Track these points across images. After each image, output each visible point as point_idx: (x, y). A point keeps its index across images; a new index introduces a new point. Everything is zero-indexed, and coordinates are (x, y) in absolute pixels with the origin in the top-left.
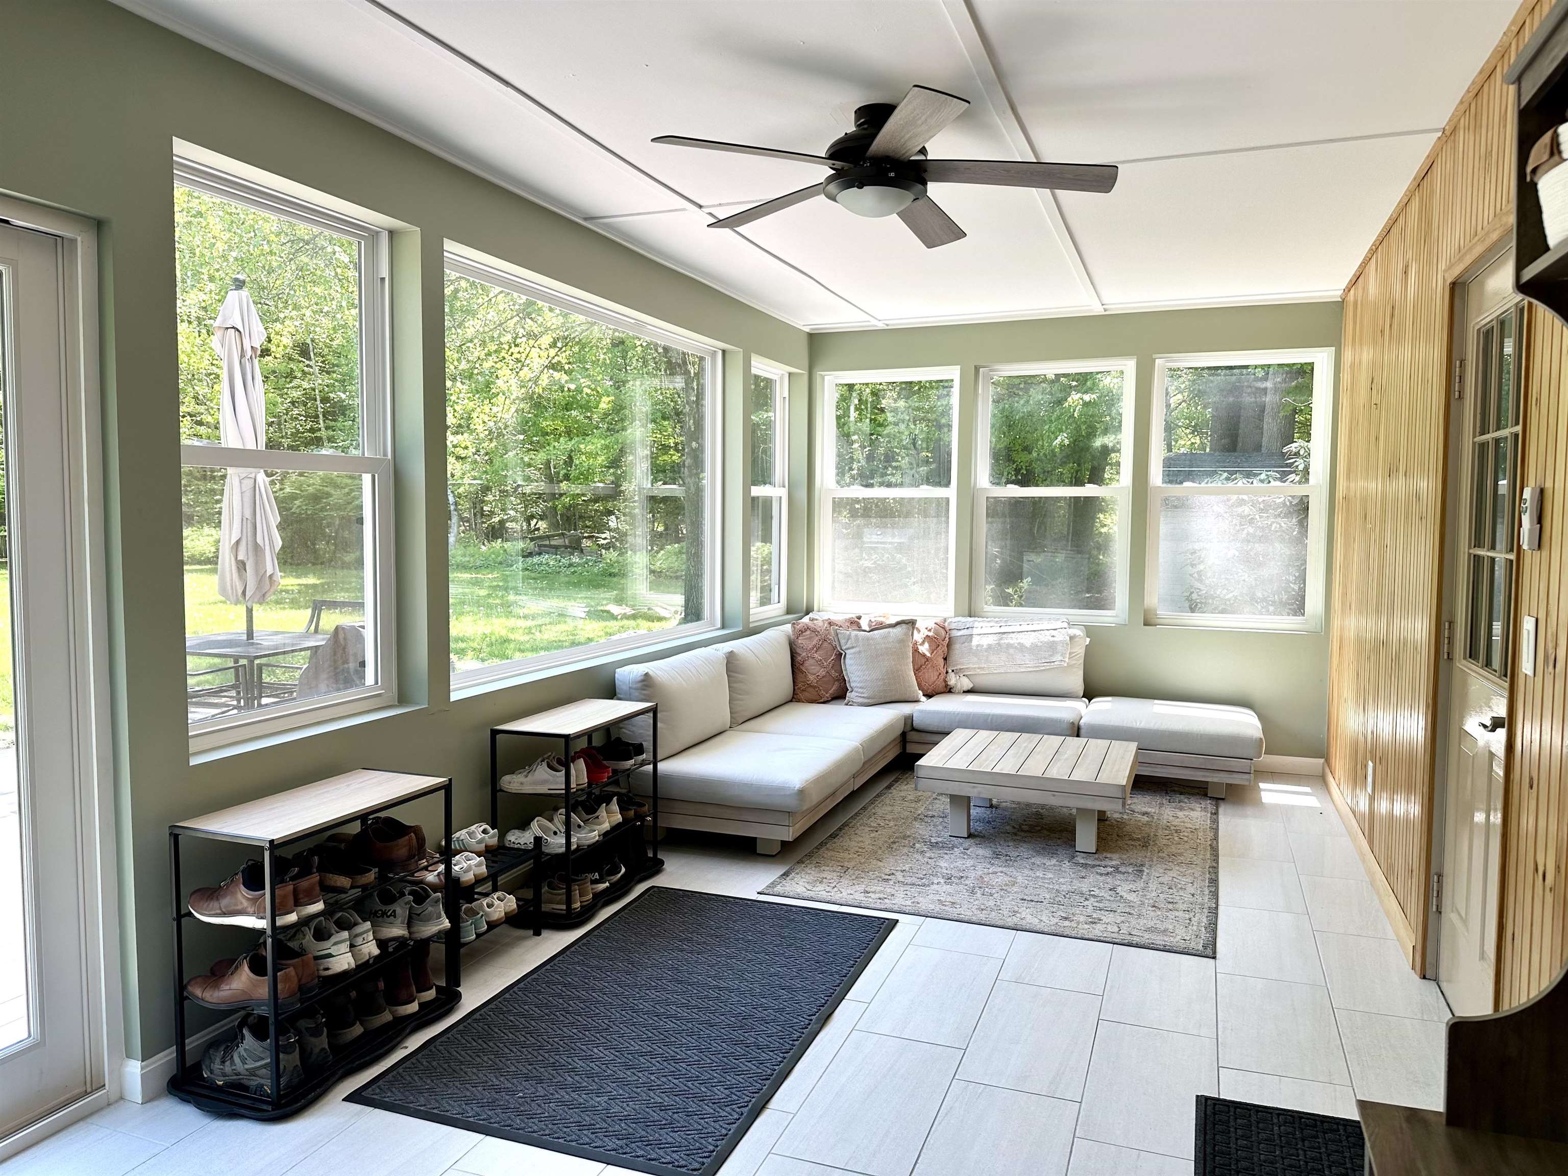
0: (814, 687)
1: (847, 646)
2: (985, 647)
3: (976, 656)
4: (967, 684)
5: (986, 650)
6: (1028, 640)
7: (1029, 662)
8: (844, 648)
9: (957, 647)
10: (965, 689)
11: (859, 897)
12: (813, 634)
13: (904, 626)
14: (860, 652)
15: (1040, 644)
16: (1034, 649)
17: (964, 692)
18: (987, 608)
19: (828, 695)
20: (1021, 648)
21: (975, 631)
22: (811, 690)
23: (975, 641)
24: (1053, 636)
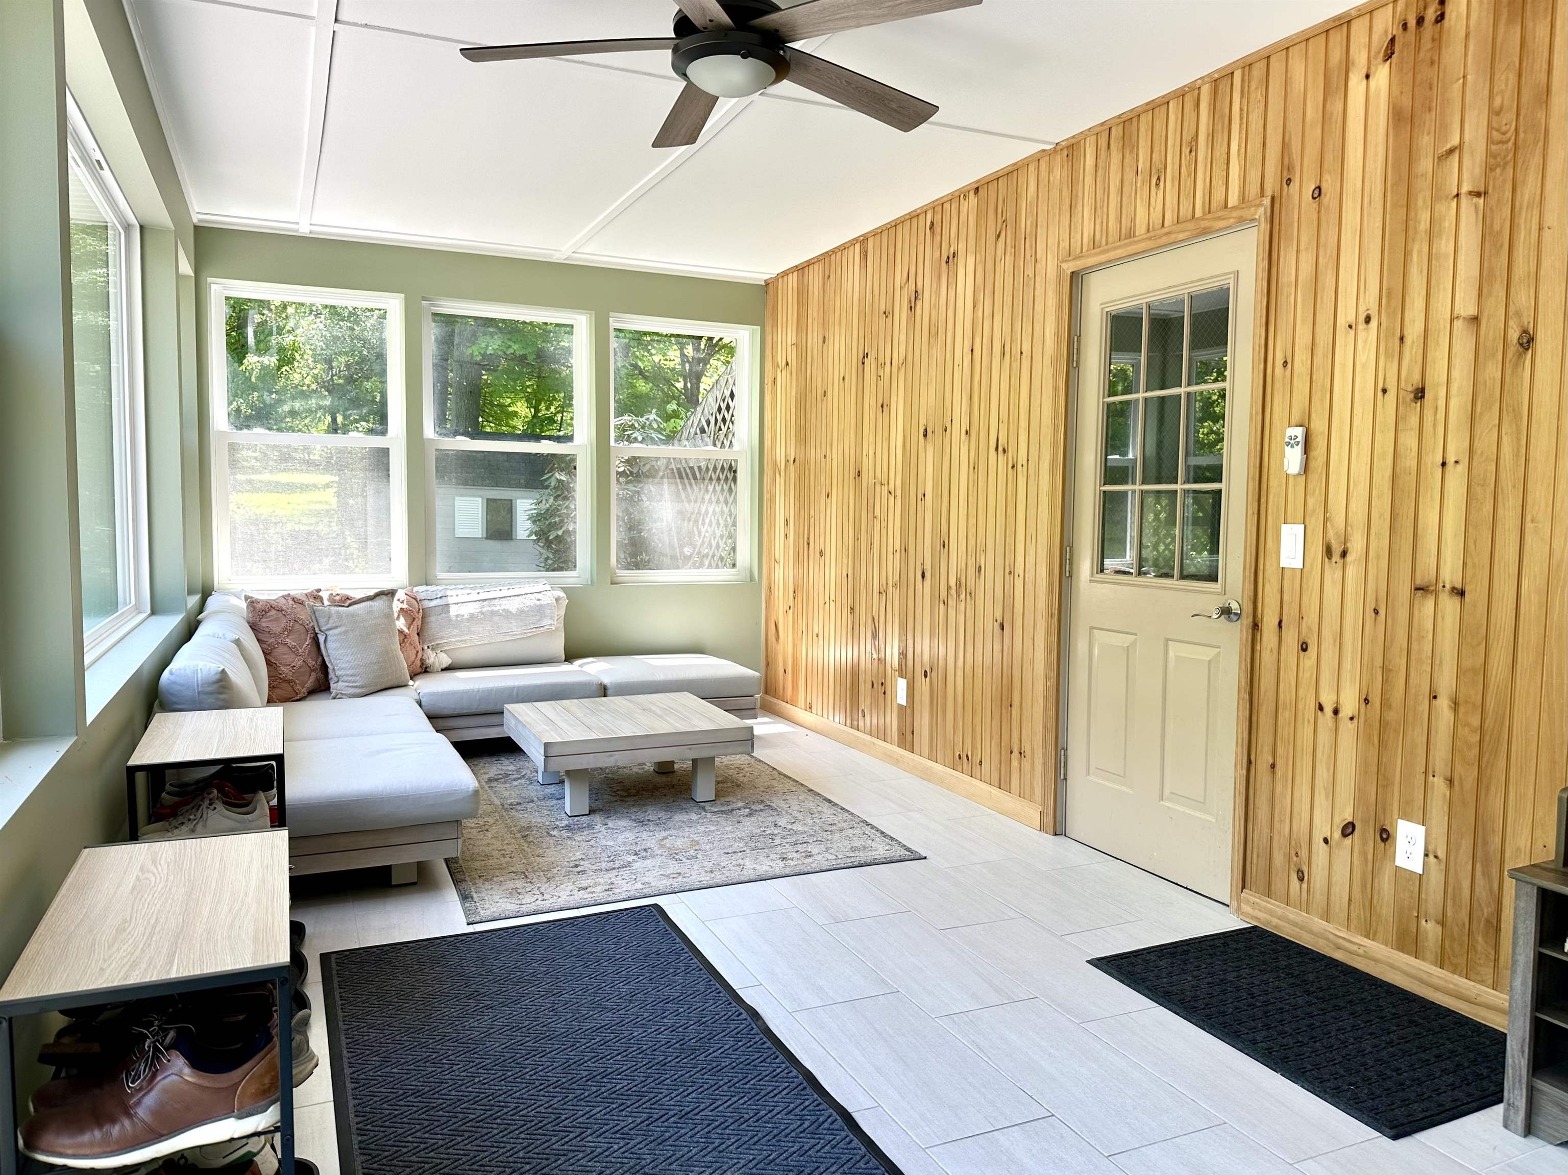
0: (289, 682)
1: (329, 626)
2: (466, 616)
3: (456, 628)
4: (446, 661)
5: (468, 620)
6: (513, 605)
7: (516, 628)
8: (323, 629)
9: (433, 619)
10: (444, 666)
11: (580, 896)
12: (280, 614)
13: (384, 597)
14: (346, 632)
15: (526, 609)
16: (521, 614)
17: (442, 670)
18: (442, 575)
19: (304, 690)
20: (507, 614)
21: (450, 600)
22: (284, 685)
23: (454, 611)
24: (539, 600)
